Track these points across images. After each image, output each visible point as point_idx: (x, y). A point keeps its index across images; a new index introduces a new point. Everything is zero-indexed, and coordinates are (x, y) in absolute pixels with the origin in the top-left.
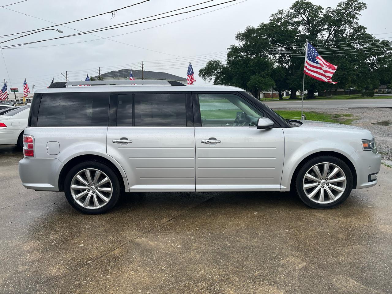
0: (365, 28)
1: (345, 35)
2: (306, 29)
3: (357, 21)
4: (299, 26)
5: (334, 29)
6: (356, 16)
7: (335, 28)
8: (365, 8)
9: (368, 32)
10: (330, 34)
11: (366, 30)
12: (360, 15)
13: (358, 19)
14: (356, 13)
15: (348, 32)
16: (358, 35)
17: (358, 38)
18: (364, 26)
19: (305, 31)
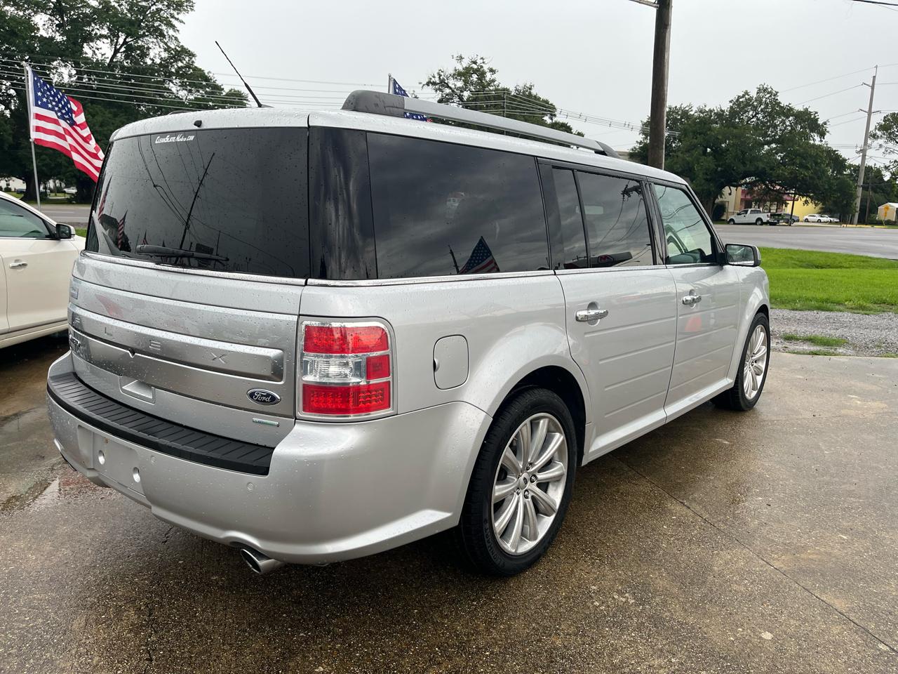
0: (191, 55)
1: (149, 62)
2: (54, 26)
3: (174, 34)
4: (36, 13)
5: (125, 42)
6: (174, 22)
7: (127, 40)
8: (192, 10)
9: (198, 63)
10: (116, 51)
11: (193, 59)
12: (181, 22)
13: (178, 31)
14: (173, 17)
15: (157, 56)
16: (180, 68)
17: (177, 74)
18: (189, 49)
19: (50, 30)
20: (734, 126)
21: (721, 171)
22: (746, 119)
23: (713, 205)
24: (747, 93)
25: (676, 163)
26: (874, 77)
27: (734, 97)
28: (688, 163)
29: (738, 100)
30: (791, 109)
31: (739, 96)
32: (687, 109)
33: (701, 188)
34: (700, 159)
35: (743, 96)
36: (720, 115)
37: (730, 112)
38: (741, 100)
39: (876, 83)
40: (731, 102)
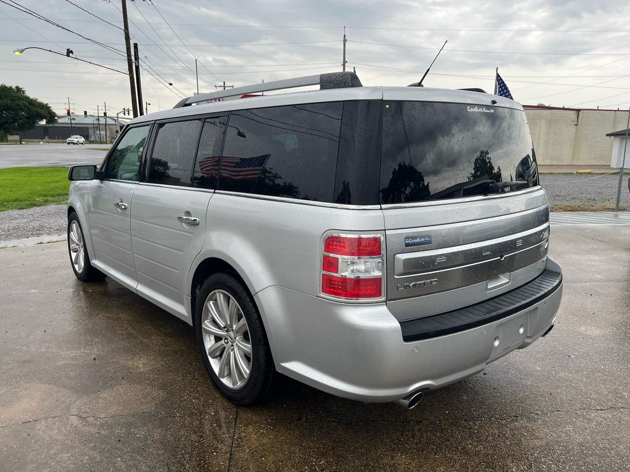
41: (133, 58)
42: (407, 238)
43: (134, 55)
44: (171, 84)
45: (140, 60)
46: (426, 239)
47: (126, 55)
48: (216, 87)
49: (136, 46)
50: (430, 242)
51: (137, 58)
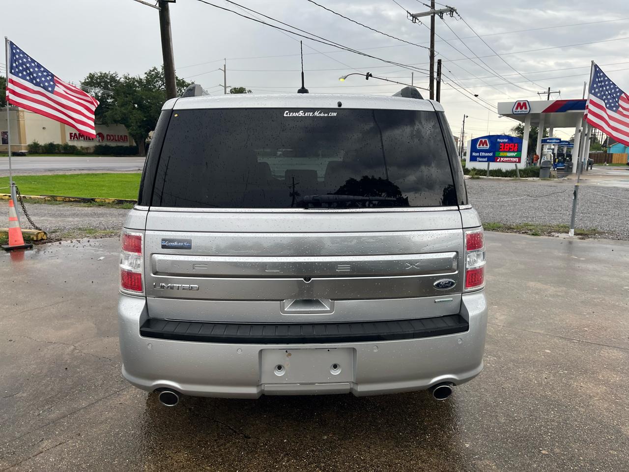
20: (150, 90)
21: (146, 120)
22: (157, 86)
23: (145, 145)
24: (155, 69)
25: (116, 114)
26: (225, 65)
27: (147, 71)
28: (124, 114)
29: (150, 73)
30: (184, 82)
31: (150, 70)
32: (114, 75)
33: (135, 132)
34: (132, 112)
35: (153, 71)
36: (140, 81)
37: (146, 80)
38: (152, 73)
39: (226, 69)
40: (146, 73)
41: (435, 75)
42: (163, 240)
43: (437, 71)
44: (476, 96)
45: (442, 75)
46: (185, 244)
47: (429, 73)
48: (538, 94)
49: (440, 62)
50: (189, 247)
51: (439, 74)
